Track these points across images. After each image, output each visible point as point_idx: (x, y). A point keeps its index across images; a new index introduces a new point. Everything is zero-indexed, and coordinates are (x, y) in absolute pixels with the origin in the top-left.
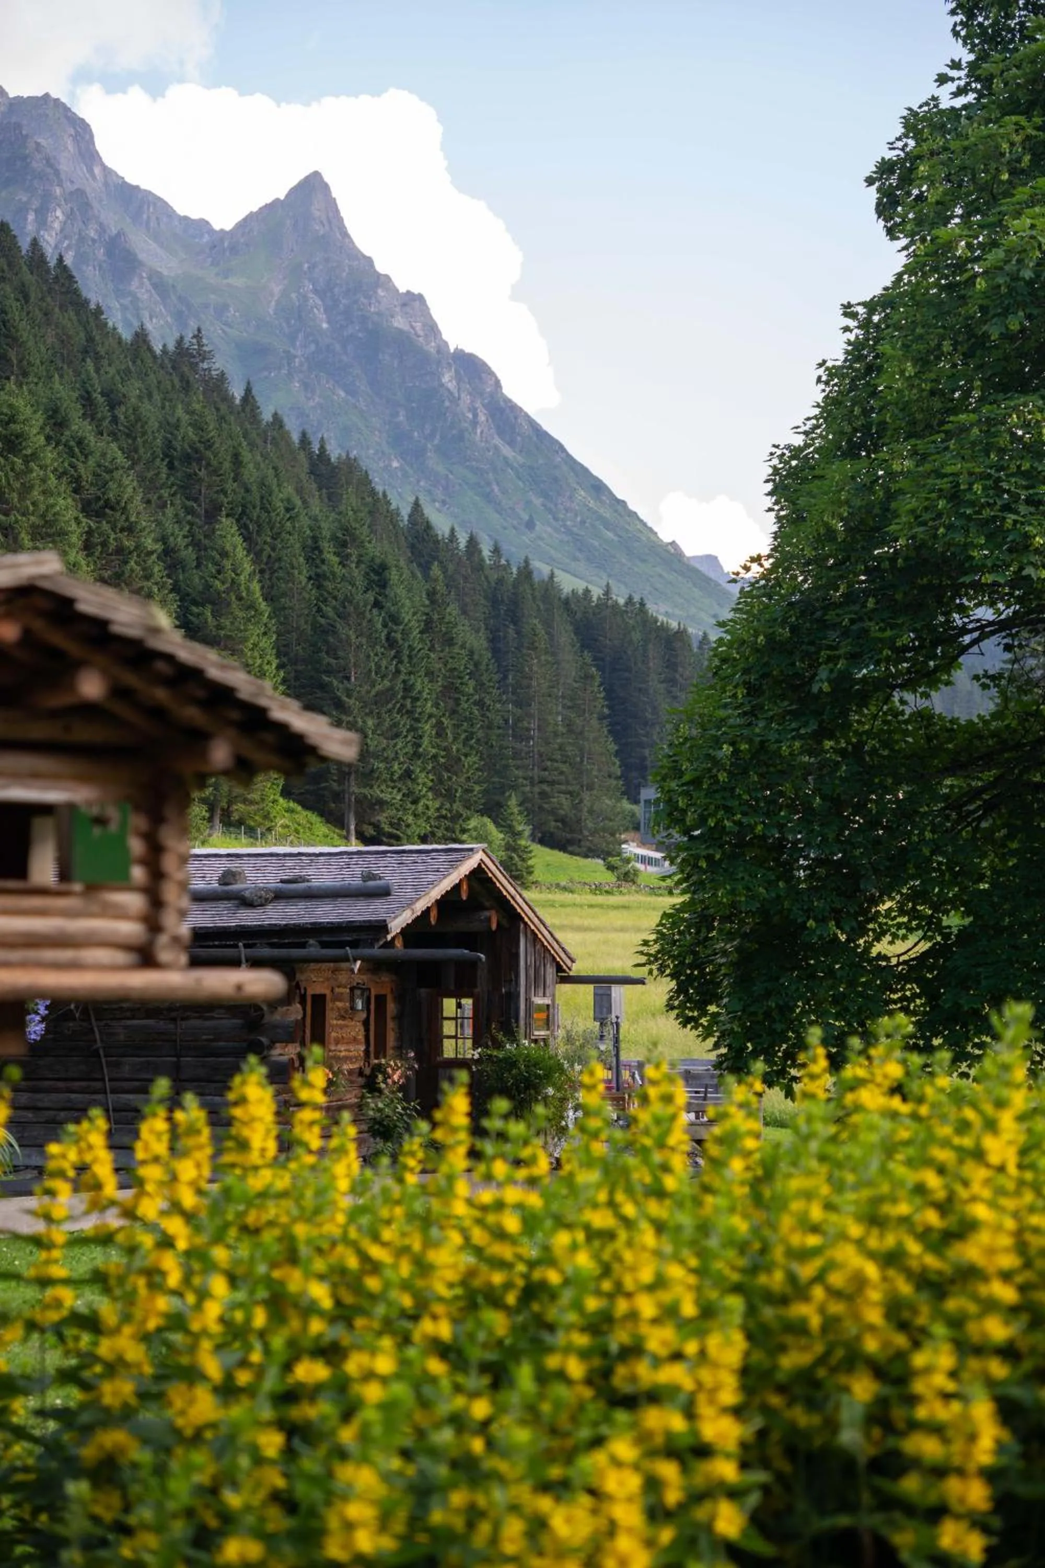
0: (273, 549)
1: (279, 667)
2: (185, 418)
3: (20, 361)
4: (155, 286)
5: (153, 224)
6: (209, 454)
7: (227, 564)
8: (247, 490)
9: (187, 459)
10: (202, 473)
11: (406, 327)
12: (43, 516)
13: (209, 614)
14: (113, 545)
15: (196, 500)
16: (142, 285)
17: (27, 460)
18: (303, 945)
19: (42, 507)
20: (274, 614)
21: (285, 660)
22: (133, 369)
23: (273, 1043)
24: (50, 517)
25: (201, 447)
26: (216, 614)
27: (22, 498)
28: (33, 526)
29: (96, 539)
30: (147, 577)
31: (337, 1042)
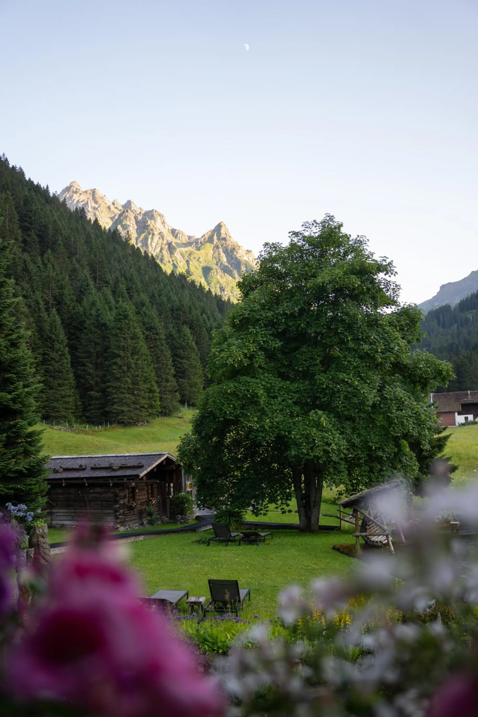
0: (200, 331)
1: (201, 363)
2: (177, 299)
3: (135, 288)
4: (181, 254)
5: (180, 238)
6: (182, 308)
7: (186, 338)
8: (193, 316)
9: (177, 310)
10: (181, 313)
11: (247, 259)
12: (133, 334)
13: (181, 351)
14: (153, 338)
15: (180, 320)
16: (177, 254)
17: (129, 320)
18: (123, 480)
19: (133, 332)
20: (199, 349)
21: (203, 361)
22: (168, 283)
23: (120, 499)
24: (135, 334)
25: (180, 306)
26: (184, 351)
27: (128, 330)
28: (131, 337)
29: (149, 337)
30: (162, 345)
31: (139, 496)
